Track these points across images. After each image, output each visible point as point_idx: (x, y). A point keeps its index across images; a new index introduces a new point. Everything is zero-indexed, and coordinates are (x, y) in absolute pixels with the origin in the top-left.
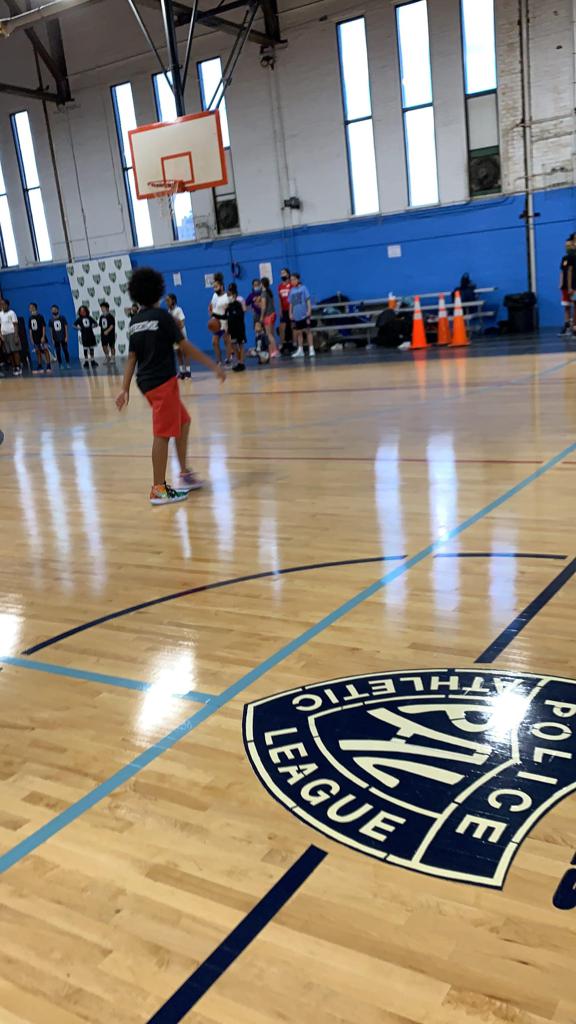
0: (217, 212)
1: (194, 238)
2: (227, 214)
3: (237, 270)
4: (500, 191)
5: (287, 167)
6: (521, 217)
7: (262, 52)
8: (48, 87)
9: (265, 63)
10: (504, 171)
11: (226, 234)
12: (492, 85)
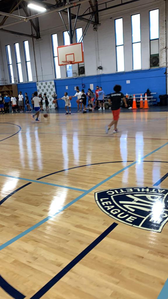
0: (79, 69)
1: (72, 76)
2: (82, 70)
3: (84, 86)
4: (159, 66)
5: (99, 58)
6: (165, 73)
7: (94, 27)
8: (34, 34)
9: (94, 30)
10: (160, 61)
11: (81, 76)
12: (158, 37)
